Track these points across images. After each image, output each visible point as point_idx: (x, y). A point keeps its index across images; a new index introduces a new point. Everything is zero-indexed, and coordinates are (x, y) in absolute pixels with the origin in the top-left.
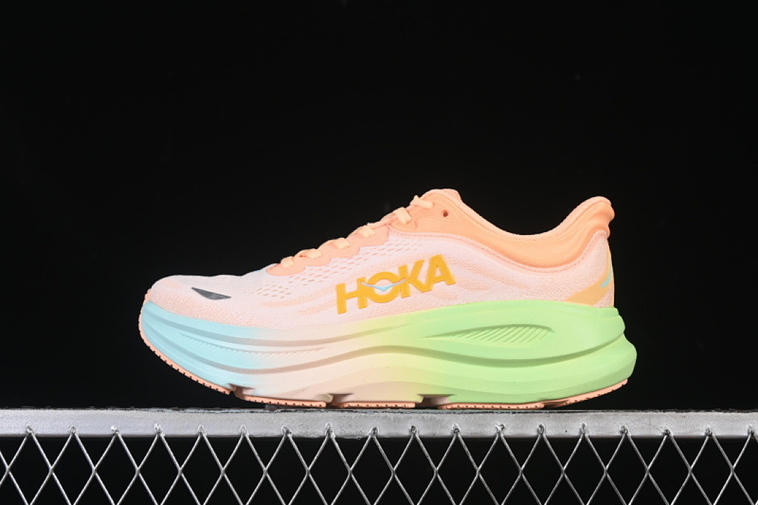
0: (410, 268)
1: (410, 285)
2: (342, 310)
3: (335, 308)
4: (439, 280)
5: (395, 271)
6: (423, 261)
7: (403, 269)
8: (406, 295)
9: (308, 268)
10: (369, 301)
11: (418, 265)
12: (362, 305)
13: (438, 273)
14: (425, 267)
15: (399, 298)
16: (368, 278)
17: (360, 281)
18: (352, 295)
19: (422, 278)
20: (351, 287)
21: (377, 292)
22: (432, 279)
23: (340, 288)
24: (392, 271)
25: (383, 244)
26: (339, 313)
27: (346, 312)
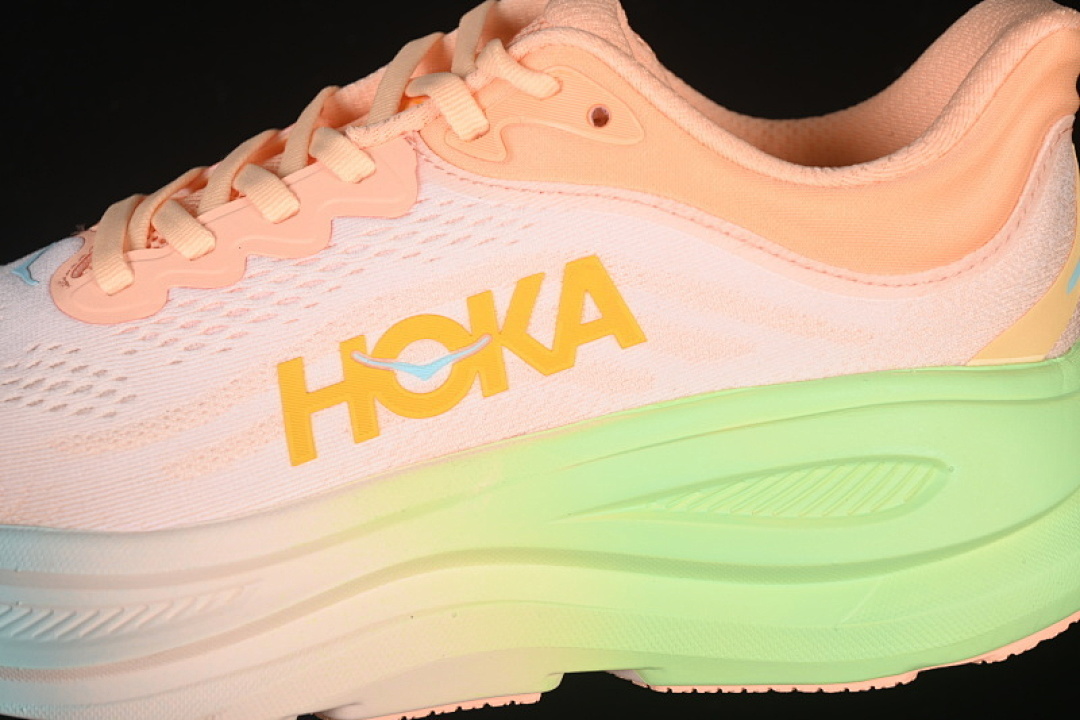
0: (502, 302)
1: (507, 353)
2: (302, 449)
3: (280, 446)
4: (594, 331)
5: (459, 313)
6: (541, 277)
7: (480, 302)
8: (496, 383)
9: (180, 297)
10: (383, 413)
11: (528, 289)
12: (364, 428)
13: (591, 311)
14: (549, 297)
15: (474, 398)
16: (372, 341)
17: (350, 348)
18: (328, 396)
19: (543, 329)
20: (324, 371)
21: (408, 381)
22: (573, 332)
23: (290, 373)
24: (444, 310)
25: (408, 214)
26: (294, 463)
27: (315, 456)
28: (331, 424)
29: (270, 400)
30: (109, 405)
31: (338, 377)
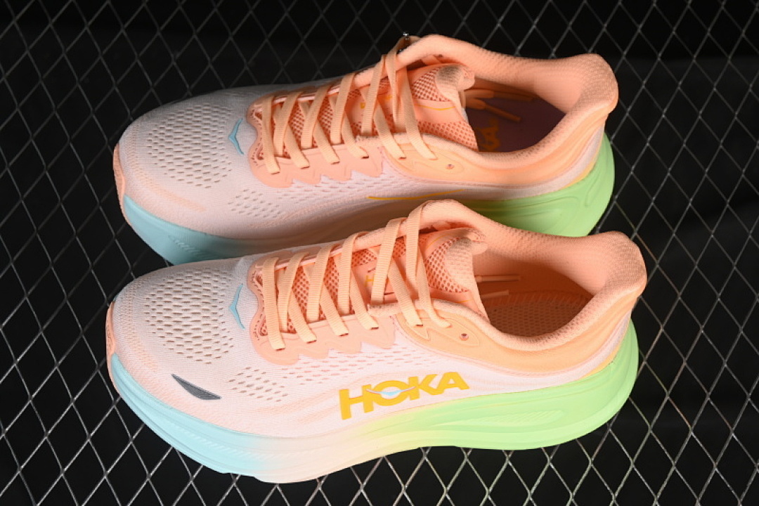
0: (421, 379)
1: (420, 391)
2: (346, 414)
3: (339, 414)
4: (452, 386)
5: (406, 380)
6: (436, 375)
7: (413, 379)
8: (415, 397)
9: (303, 359)
11: (429, 378)
12: (368, 408)
13: (452, 381)
16: (373, 387)
17: (366, 388)
18: (356, 400)
19: (434, 384)
21: (384, 396)
22: (445, 386)
23: (344, 393)
24: (401, 380)
25: (390, 349)
26: (344, 419)
27: (350, 416)
28: (356, 408)
29: (336, 400)
30: (277, 397)
31: (360, 394)
